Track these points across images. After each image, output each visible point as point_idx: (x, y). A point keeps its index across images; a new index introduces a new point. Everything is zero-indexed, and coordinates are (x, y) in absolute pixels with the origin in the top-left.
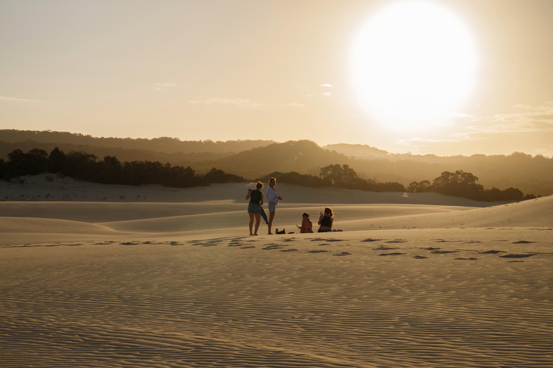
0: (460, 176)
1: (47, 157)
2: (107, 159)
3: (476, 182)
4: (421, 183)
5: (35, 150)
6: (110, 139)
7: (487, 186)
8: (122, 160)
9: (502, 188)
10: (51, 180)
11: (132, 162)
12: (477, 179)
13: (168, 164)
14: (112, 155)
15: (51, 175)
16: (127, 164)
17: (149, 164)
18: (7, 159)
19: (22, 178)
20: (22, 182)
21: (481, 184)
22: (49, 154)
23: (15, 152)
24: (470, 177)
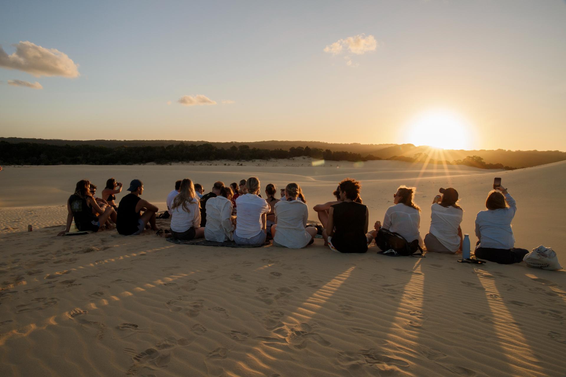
0: (475, 158)
1: (304, 150)
2: (327, 150)
3: (482, 161)
4: (457, 161)
5: (299, 147)
6: (335, 144)
7: (487, 163)
8: (332, 151)
9: (494, 163)
10: (304, 159)
11: (337, 152)
12: (483, 159)
13: (351, 152)
14: (329, 149)
15: (304, 157)
16: (334, 152)
17: (343, 152)
18: (289, 151)
19: (294, 158)
20: (294, 159)
21: (484, 162)
22: (304, 149)
23: (292, 148)
24: (480, 159)
